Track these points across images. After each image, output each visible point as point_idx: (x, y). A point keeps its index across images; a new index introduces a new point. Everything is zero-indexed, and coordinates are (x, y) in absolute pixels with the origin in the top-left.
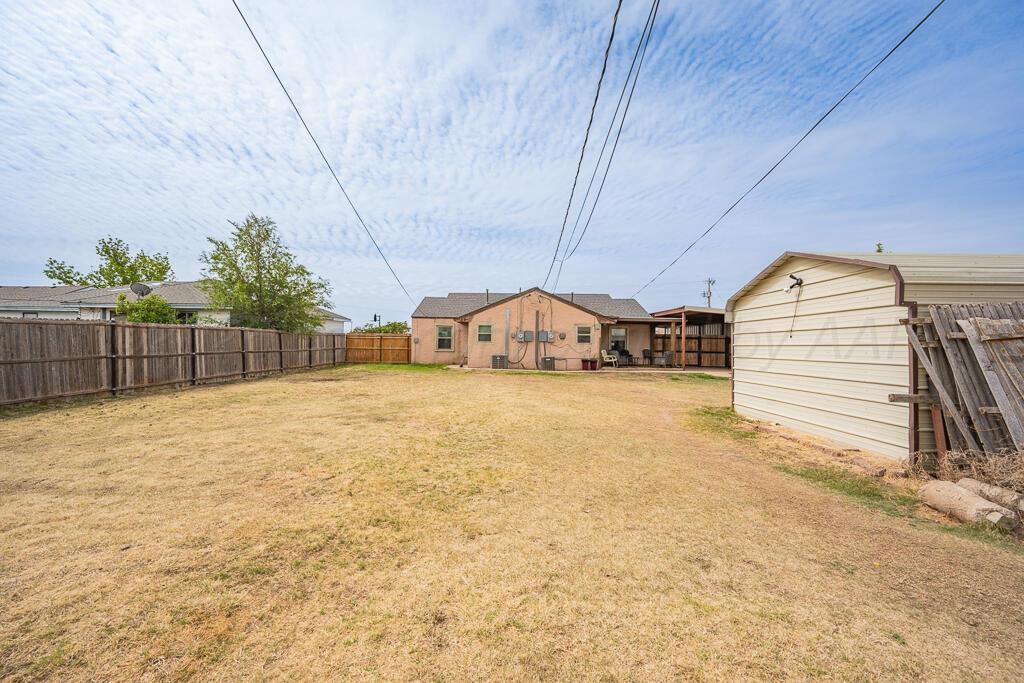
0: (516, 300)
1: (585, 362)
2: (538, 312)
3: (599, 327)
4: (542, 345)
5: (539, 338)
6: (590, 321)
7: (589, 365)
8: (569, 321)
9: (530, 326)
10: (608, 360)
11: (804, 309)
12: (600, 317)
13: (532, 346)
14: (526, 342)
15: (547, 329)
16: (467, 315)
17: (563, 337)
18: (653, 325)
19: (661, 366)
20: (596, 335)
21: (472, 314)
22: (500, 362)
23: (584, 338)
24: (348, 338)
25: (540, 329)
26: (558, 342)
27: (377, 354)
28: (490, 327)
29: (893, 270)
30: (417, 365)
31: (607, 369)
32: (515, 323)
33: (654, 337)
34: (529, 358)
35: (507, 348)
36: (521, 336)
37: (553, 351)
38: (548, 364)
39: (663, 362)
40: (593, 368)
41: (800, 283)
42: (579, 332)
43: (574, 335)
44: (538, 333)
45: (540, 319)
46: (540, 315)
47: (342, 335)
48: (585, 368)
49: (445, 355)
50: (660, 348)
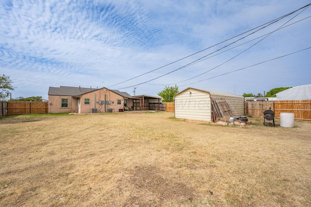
0: (98, 91)
1: (120, 110)
2: (105, 95)
3: (123, 100)
4: (107, 105)
5: (106, 103)
6: (121, 98)
7: (121, 110)
8: (115, 98)
9: (103, 99)
10: (126, 109)
11: (192, 98)
12: (123, 97)
13: (104, 106)
14: (102, 104)
15: (108, 100)
16: (80, 95)
17: (113, 103)
18: (133, 99)
19: (139, 110)
20: (122, 102)
21: (82, 95)
22: (94, 111)
23: (119, 103)
24: (8, 103)
25: (106, 100)
26: (112, 104)
27: (28, 110)
28: (89, 99)
29: (209, 93)
30: (51, 114)
31: (127, 112)
32: (98, 98)
33: (134, 103)
34: (103, 110)
35: (95, 107)
36: (100, 102)
37: (110, 107)
38: (110, 111)
39: (139, 109)
40: (122, 111)
41: (191, 93)
42: (118, 101)
43: (116, 102)
44: (106, 102)
45: (106, 97)
46: (106, 96)
47: (5, 102)
48: (120, 111)
49: (65, 110)
50: (135, 105)
